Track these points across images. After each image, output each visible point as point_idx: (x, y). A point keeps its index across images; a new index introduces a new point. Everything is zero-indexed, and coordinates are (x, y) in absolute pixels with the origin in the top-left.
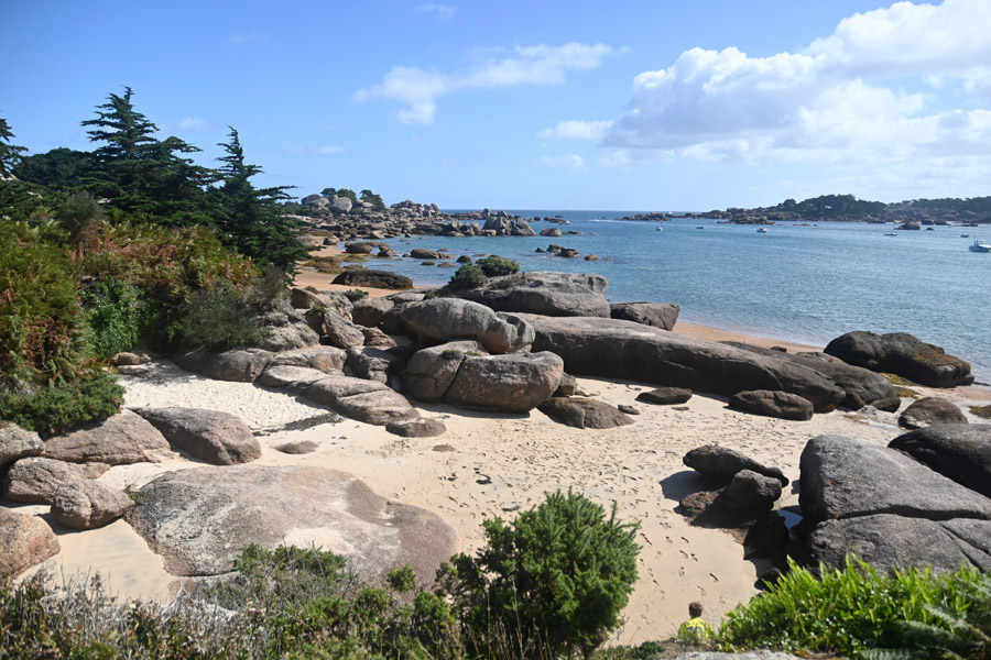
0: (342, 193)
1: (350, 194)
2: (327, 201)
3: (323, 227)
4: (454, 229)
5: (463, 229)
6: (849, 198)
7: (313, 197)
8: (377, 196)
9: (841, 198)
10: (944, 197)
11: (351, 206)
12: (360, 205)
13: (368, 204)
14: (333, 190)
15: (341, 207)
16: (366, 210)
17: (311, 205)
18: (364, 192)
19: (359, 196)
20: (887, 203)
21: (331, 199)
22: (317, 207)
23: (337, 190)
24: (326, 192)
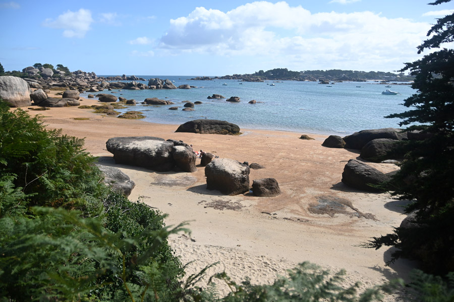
0: (46, 66)
1: (51, 67)
2: (38, 71)
3: (54, 85)
4: (133, 85)
5: (139, 85)
6: (286, 70)
7: (29, 68)
8: (66, 68)
9: (282, 70)
10: (317, 70)
11: (53, 73)
12: (58, 73)
13: (63, 72)
14: (40, 64)
15: (47, 74)
16: (62, 75)
17: (29, 73)
18: (58, 65)
19: (55, 68)
20: (299, 71)
21: (40, 69)
22: (33, 73)
23: (42, 64)
24: (36, 65)
